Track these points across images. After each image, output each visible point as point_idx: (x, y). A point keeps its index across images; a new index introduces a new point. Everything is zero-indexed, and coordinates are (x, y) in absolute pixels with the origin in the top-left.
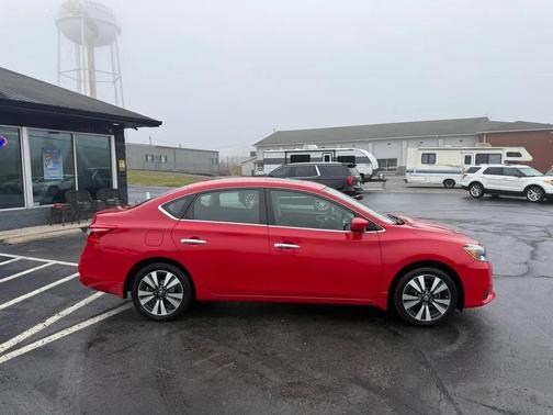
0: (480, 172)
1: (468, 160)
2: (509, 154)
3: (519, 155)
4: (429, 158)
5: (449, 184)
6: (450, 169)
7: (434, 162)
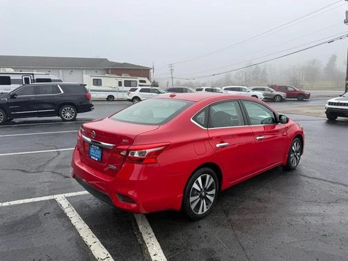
0: (137, 91)
1: (120, 84)
2: (141, 81)
3: (144, 82)
4: (97, 82)
5: (110, 98)
6: (111, 89)
7: (101, 85)
